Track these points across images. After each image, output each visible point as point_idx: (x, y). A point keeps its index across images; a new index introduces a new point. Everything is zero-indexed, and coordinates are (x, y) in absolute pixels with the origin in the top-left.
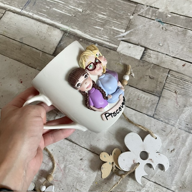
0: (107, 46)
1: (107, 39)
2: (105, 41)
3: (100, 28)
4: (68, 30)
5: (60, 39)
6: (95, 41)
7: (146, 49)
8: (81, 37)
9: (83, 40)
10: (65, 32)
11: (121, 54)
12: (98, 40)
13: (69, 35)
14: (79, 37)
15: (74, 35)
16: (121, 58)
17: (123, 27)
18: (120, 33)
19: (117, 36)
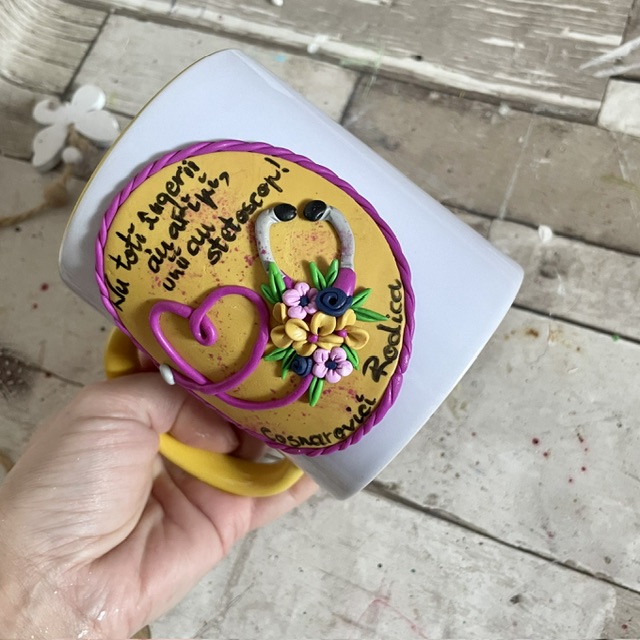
0: (556, 111)
1: (548, 79)
2: (539, 88)
3: (510, 44)
4: (373, 63)
5: (343, 101)
6: (495, 94)
8: (432, 87)
9: (442, 98)
10: (362, 72)
11: (620, 134)
12: (508, 90)
13: (379, 82)
14: (426, 86)
15: (401, 78)
16: (625, 152)
17: (609, 23)
18: (601, 50)
19: (588, 65)
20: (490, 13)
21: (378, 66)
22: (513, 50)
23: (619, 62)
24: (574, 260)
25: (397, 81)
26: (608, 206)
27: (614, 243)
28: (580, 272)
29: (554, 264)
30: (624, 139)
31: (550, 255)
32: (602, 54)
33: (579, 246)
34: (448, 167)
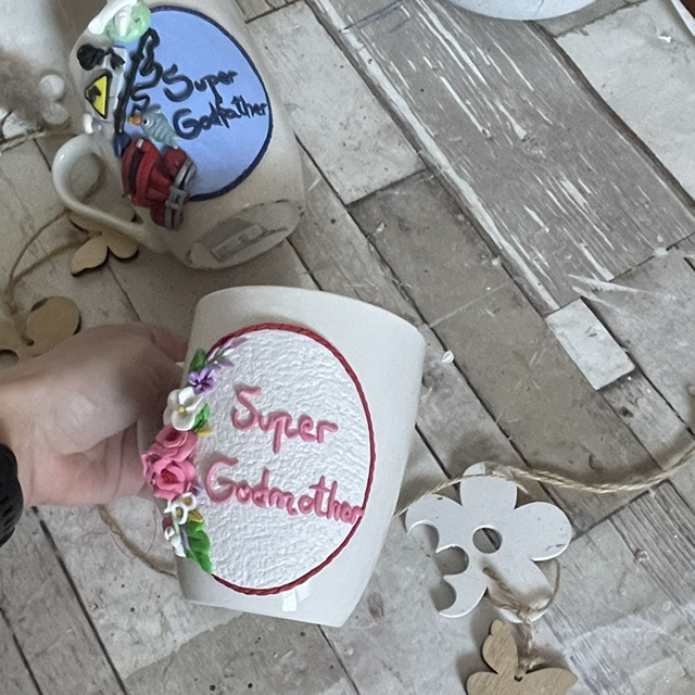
0: (527, 290)
1: (542, 266)
2: (532, 267)
3: (542, 224)
4: (440, 167)
5: (400, 177)
6: (500, 248)
7: (638, 371)
8: (465, 211)
9: (465, 222)
10: (428, 168)
11: (552, 335)
12: (511, 251)
13: (433, 183)
15: (452, 193)
16: (545, 350)
17: (614, 261)
18: (593, 275)
19: (576, 277)
20: (547, 195)
21: (442, 171)
22: (540, 228)
23: (595, 291)
24: (450, 387)
25: (446, 190)
26: (503, 373)
27: (484, 397)
28: (446, 396)
29: (436, 380)
30: (552, 341)
31: (438, 372)
32: (592, 278)
33: (461, 380)
34: (428, 269)
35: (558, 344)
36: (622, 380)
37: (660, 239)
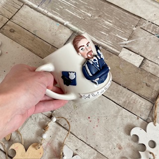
1: (111, 44)
2: (109, 45)
3: (106, 34)
4: (77, 30)
6: (100, 44)
7: (145, 59)
10: (74, 32)
11: (122, 59)
13: (77, 35)
16: (122, 63)
17: (126, 36)
19: (120, 43)
20: (103, 26)
26: (116, 73)
27: (115, 81)
32: (123, 42)
35: (125, 61)
36: (143, 62)
37: (133, 26)
